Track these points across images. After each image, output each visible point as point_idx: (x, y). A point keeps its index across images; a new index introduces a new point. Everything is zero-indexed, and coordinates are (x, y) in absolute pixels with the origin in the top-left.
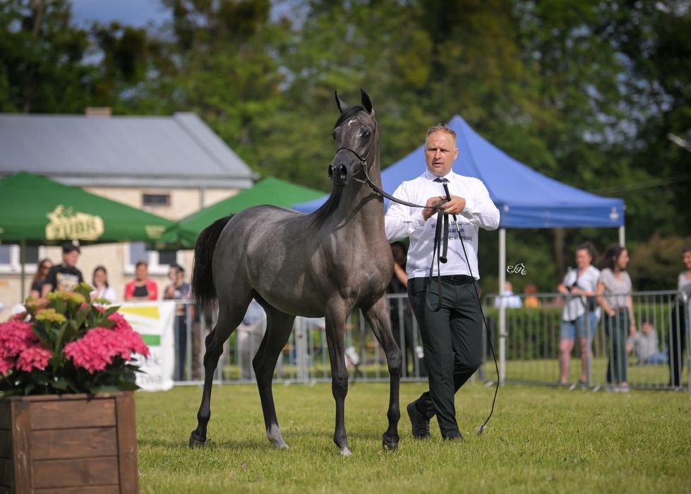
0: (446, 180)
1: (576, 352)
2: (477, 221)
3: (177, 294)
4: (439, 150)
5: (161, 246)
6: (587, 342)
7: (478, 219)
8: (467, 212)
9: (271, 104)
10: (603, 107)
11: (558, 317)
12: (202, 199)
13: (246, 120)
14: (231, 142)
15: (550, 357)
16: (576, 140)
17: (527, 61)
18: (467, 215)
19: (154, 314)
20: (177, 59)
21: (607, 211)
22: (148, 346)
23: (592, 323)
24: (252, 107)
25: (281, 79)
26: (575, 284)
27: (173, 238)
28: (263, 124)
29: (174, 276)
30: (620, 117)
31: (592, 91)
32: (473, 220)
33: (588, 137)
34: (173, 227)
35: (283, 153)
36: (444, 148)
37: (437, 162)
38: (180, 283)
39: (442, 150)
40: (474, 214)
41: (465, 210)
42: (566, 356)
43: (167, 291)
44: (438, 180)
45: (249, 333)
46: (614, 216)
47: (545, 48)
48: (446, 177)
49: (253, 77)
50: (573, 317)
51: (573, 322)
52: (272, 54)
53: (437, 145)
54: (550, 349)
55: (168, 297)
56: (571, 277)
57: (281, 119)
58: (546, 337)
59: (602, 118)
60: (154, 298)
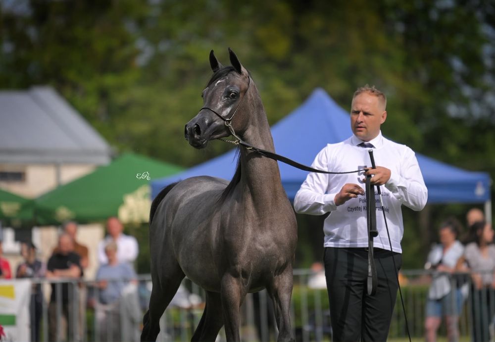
0: (371, 146)
1: (443, 330)
2: (402, 196)
3: (29, 271)
4: (361, 114)
5: (17, 223)
6: (454, 320)
7: (403, 194)
8: (392, 184)
9: (130, 78)
10: (469, 79)
11: (424, 295)
12: (58, 175)
13: (104, 94)
14: (88, 116)
15: (415, 335)
16: (440, 113)
17: (390, 34)
18: (391, 187)
19: (10, 293)
20: (32, 33)
21: (472, 186)
22: (2, 326)
23: (458, 301)
24: (110, 80)
25: (138, 53)
26: (441, 262)
27: (29, 215)
28: (121, 98)
29: (25, 254)
30: (485, 90)
31: (457, 64)
32: (397, 194)
33: (453, 110)
34: (28, 204)
35: (140, 128)
36: (367, 111)
37: (359, 125)
38: (32, 260)
39: (365, 114)
40: (399, 187)
41: (390, 182)
42: (432, 335)
43: (19, 268)
44: (362, 145)
45: (107, 312)
46: (480, 191)
47: (409, 20)
48: (371, 142)
49: (110, 51)
50: (439, 295)
51: (440, 301)
52: (129, 27)
53: (360, 107)
54: (415, 328)
55: (21, 276)
56: (436, 255)
57: (138, 93)
58: (410, 316)
59: (467, 91)
60: (9, 277)
